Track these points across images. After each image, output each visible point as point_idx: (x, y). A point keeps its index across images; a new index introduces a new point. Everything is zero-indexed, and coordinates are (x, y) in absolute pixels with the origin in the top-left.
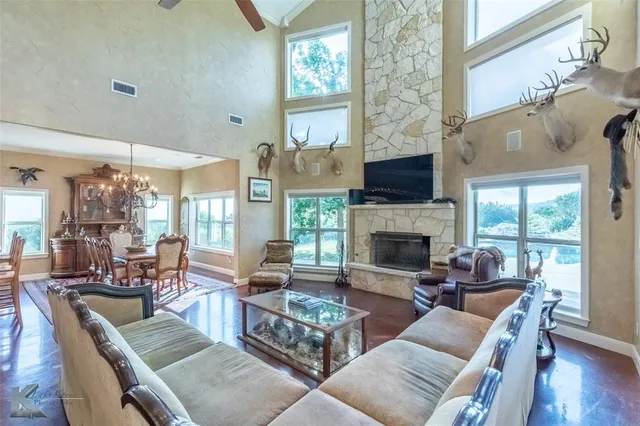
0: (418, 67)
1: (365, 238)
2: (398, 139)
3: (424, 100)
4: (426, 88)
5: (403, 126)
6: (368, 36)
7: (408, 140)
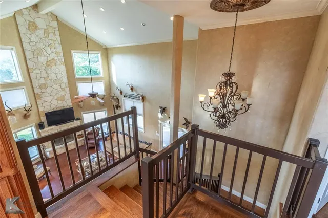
0: (59, 78)
2: (55, 102)
3: (63, 89)
4: (63, 86)
5: (56, 97)
6: (28, 58)
7: (59, 102)
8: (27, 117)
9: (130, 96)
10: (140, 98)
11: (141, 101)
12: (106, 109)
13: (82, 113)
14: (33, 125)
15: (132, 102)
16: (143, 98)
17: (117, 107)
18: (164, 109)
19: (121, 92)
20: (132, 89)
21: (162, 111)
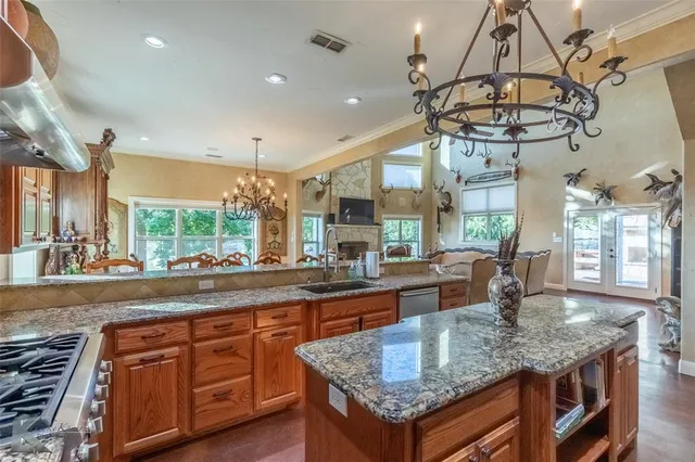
2: (351, 187)
5: (354, 179)
7: (357, 189)
8: (319, 195)
9: (482, 178)
10: (507, 174)
11: (511, 180)
12: (421, 217)
13: (383, 216)
14: (322, 213)
15: (484, 191)
16: (517, 171)
17: (448, 208)
18: (579, 175)
19: (459, 178)
20: (488, 162)
21: (575, 179)
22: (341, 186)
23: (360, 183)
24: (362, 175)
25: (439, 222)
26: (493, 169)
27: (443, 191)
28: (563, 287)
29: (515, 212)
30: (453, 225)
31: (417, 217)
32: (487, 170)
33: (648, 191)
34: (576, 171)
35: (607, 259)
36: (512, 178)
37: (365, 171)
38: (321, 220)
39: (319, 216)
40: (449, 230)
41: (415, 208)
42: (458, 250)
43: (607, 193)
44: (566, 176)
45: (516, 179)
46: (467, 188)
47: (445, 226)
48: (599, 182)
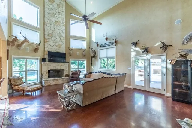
0: (60, 33)
1: (46, 72)
2: (55, 47)
4: (62, 38)
5: (57, 44)
7: (58, 48)
8: (36, 50)
9: (105, 45)
10: (113, 43)
11: (114, 46)
12: (86, 59)
13: (71, 59)
14: (39, 58)
15: (106, 50)
16: (116, 42)
17: (94, 56)
18: (136, 43)
19: (98, 45)
20: (107, 39)
21: (135, 44)
22: (49, 47)
23: (60, 46)
24: (61, 43)
25: (92, 62)
26: (109, 41)
27: (93, 50)
28: (131, 87)
29: (115, 58)
30: (96, 62)
31: (84, 59)
32: (106, 42)
33: (162, 49)
34: (135, 42)
35: (147, 77)
36: (114, 45)
37: (62, 41)
38: (38, 61)
39: (38, 59)
40: (95, 65)
41: (84, 56)
42: (97, 72)
43: (146, 50)
44: (132, 43)
45: (116, 45)
46: (100, 49)
47: (93, 63)
48: (144, 46)
